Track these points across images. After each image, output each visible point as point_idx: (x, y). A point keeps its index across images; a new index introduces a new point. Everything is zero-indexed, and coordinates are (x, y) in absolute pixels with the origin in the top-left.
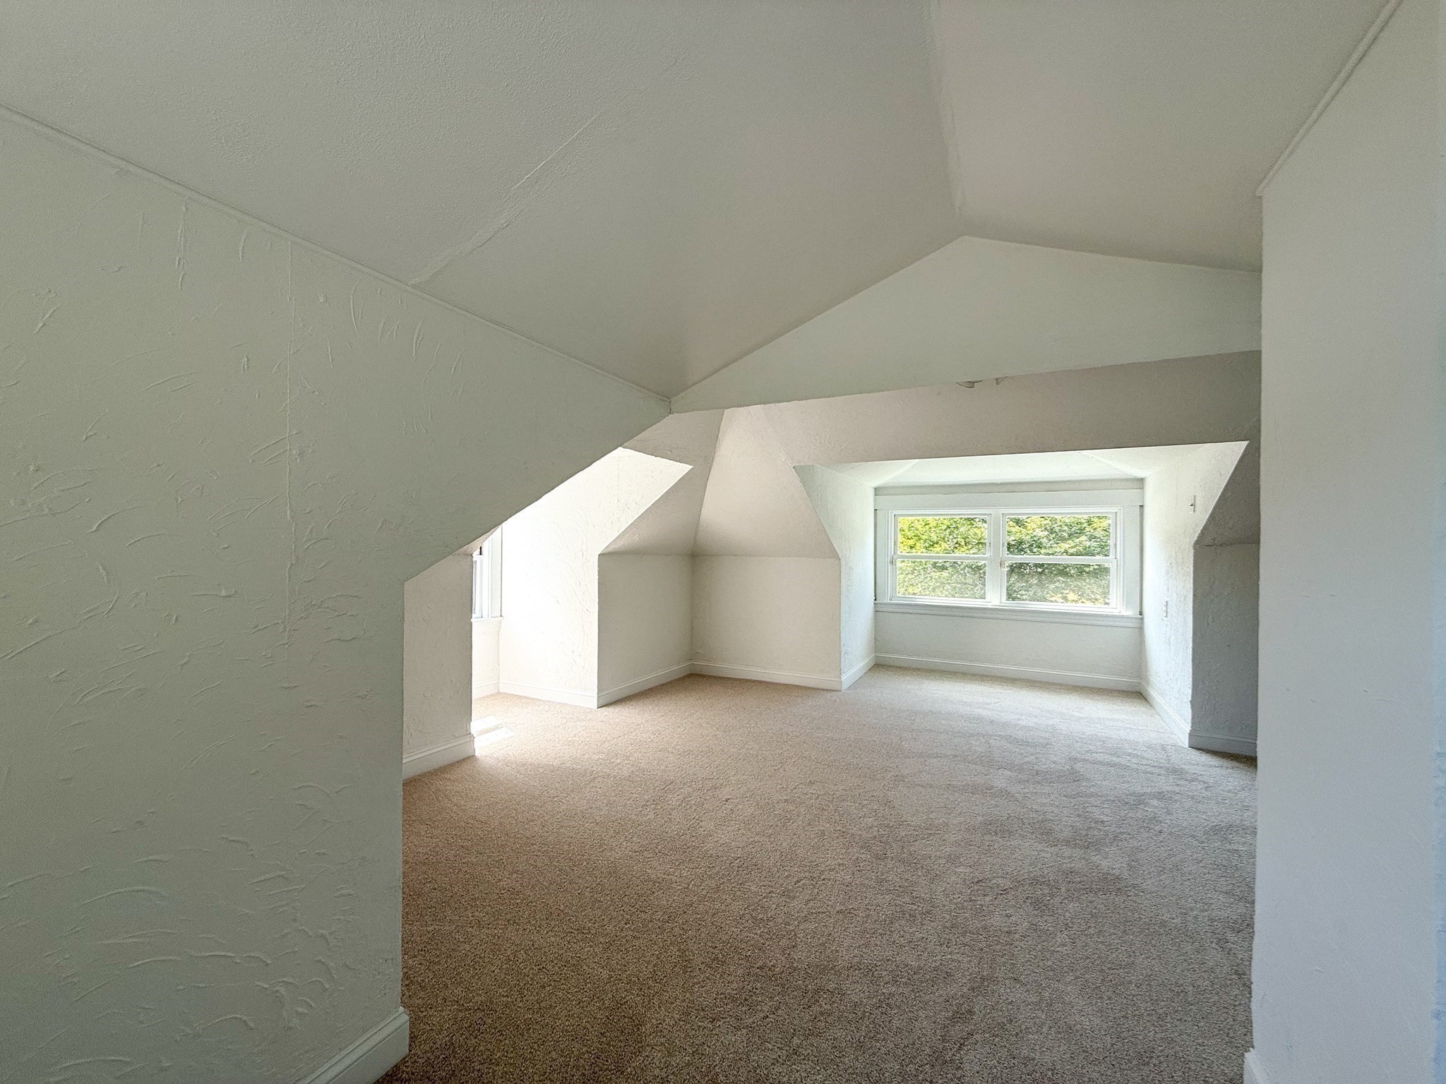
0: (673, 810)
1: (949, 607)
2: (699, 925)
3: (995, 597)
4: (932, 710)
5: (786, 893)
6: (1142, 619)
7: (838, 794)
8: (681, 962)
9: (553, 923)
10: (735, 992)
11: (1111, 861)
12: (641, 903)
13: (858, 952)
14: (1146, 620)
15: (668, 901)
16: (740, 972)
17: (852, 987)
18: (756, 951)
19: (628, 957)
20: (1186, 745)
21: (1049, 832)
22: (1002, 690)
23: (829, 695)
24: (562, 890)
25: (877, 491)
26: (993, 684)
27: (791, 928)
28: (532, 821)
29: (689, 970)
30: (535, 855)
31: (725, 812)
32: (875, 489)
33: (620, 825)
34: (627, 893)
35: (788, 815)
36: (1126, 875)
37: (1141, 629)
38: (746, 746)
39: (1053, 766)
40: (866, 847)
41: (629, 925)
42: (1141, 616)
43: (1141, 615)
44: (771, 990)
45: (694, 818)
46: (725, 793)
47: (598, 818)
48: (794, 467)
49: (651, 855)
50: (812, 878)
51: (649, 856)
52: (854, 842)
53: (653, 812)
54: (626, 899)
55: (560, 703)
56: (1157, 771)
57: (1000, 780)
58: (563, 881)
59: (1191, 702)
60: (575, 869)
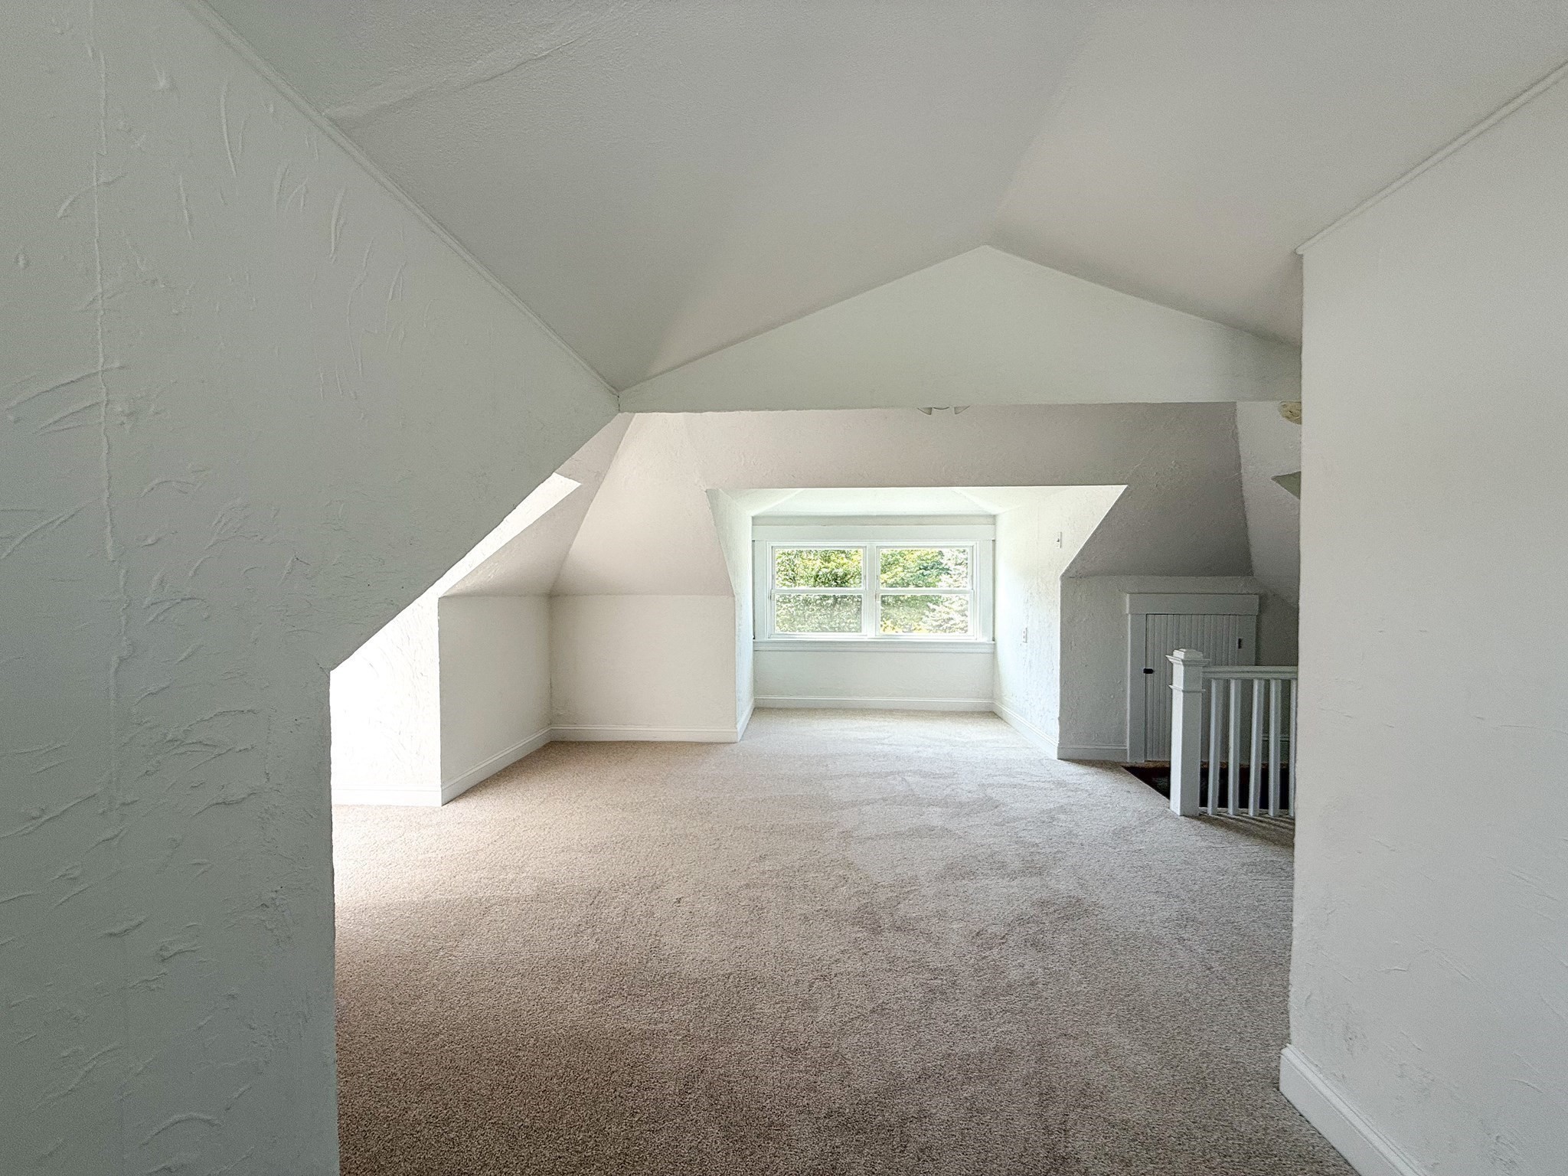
0: (618, 929)
1: (834, 642)
2: (729, 1082)
3: (870, 630)
4: (838, 752)
5: (805, 1005)
6: (995, 644)
7: (797, 865)
8: (731, 1144)
9: (524, 1152)
10: (816, 1162)
11: (1063, 885)
12: (639, 1077)
13: (916, 1056)
14: (998, 645)
15: (673, 1062)
16: (807, 1130)
17: (933, 1103)
18: (812, 1095)
19: (660, 1166)
20: (1055, 757)
21: (1003, 865)
22: (886, 724)
23: (727, 748)
24: (515, 1094)
25: (755, 519)
26: (875, 717)
27: (834, 1049)
28: (419, 997)
29: (748, 1153)
30: (447, 1051)
31: (684, 916)
32: (753, 518)
33: (556, 969)
34: (614, 1068)
35: (758, 904)
36: (1081, 894)
37: (994, 653)
38: (668, 825)
39: (970, 795)
40: (857, 922)
41: (638, 1116)
42: (993, 642)
43: (994, 640)
44: (854, 1142)
45: (650, 935)
46: (672, 891)
47: (520, 966)
48: (706, 492)
49: (619, 1002)
50: (824, 978)
51: (617, 1004)
52: (842, 920)
53: (594, 939)
54: (615, 1077)
55: (380, 807)
56: (1047, 785)
57: (935, 817)
58: (510, 1079)
59: (1059, 718)
60: (521, 1054)
